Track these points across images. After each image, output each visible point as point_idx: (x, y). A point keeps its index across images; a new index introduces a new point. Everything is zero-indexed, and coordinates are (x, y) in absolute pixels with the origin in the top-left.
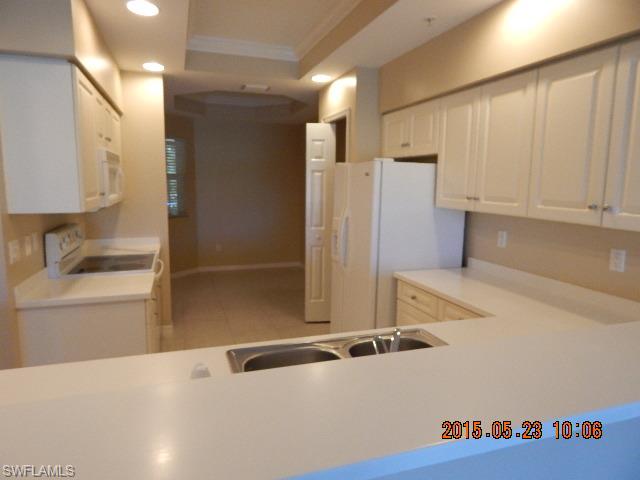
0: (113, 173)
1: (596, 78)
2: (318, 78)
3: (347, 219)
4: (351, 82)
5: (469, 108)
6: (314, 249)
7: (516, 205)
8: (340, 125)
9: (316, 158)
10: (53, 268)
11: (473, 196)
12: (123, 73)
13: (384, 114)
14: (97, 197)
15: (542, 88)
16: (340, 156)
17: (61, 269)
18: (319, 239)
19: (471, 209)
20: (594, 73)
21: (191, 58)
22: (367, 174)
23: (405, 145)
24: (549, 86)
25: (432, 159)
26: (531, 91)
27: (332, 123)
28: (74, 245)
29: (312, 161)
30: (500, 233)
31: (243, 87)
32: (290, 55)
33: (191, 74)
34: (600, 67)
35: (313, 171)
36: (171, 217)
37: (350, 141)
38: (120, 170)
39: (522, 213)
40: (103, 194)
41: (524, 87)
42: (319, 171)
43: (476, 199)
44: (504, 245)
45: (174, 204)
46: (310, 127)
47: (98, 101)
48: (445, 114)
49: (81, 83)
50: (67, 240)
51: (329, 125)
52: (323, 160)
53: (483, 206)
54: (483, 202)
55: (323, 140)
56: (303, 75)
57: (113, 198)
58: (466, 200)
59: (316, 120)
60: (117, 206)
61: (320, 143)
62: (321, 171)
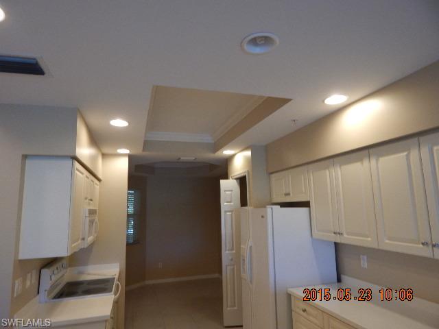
0: (92, 222)
1: (408, 156)
2: (227, 152)
3: (251, 247)
4: (248, 153)
5: (327, 172)
6: (228, 268)
7: (369, 239)
8: (242, 181)
9: (227, 202)
10: (43, 295)
11: (338, 231)
12: (104, 155)
13: (272, 173)
14: (80, 241)
15: (373, 161)
16: (244, 202)
17: (48, 295)
18: (232, 260)
19: (338, 241)
20: (405, 153)
21: (147, 144)
22: (262, 217)
23: (287, 194)
24: (377, 160)
25: (306, 204)
26: (366, 162)
27: (236, 179)
28: (60, 275)
29: (224, 205)
30: (361, 256)
31: (179, 159)
32: (208, 139)
33: (147, 153)
34: (409, 150)
35: (226, 212)
36: (128, 244)
37: (250, 192)
38: (97, 219)
39: (375, 246)
40: (83, 239)
41: (361, 160)
42: (229, 211)
43: (340, 234)
44: (366, 266)
45: (131, 231)
46: (223, 182)
47: (87, 177)
48: (311, 175)
49: (77, 170)
50: (56, 272)
51: (235, 181)
52: (232, 204)
53: (346, 239)
54: (345, 236)
55: (232, 191)
56: (218, 151)
57: (90, 239)
58: (333, 235)
59: (226, 178)
60: (92, 244)
61: (229, 193)
62: (232, 211)
